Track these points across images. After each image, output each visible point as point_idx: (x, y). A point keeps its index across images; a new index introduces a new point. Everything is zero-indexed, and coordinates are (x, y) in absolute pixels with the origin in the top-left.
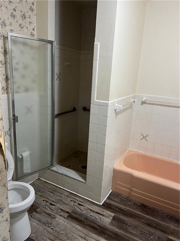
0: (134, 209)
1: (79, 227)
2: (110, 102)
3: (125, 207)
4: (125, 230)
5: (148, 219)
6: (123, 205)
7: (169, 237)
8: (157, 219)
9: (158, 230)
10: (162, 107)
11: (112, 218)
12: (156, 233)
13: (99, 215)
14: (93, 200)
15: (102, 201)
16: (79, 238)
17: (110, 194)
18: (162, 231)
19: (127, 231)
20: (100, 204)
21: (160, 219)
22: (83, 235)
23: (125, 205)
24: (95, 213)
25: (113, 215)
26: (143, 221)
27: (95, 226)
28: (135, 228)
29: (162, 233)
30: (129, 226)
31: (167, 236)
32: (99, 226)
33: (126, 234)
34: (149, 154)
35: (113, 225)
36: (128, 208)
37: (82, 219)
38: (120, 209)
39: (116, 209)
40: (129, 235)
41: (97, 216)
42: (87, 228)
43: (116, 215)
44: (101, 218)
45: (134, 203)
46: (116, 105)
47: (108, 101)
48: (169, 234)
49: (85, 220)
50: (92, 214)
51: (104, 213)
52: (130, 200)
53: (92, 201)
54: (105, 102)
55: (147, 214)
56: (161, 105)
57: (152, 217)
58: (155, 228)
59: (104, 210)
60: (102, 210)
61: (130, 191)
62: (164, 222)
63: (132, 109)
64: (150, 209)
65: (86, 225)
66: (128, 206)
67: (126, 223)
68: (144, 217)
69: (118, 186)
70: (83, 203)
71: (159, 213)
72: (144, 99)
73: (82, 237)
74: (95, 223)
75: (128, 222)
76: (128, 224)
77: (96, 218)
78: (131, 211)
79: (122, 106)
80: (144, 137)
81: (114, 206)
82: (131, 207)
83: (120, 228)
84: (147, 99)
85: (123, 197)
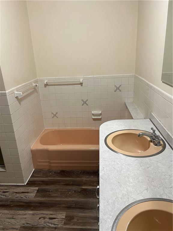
0: (54, 177)
1: (6, 211)
2: (7, 92)
3: (47, 179)
4: (48, 196)
5: (66, 181)
6: (45, 178)
7: (83, 187)
8: (73, 178)
9: (75, 186)
10: (68, 86)
11: (36, 191)
12: (73, 188)
13: (24, 194)
14: (17, 183)
15: (26, 181)
16: (7, 219)
17: (33, 173)
18: (77, 185)
19: (50, 196)
20: (24, 184)
21: (75, 177)
22: (10, 216)
23: (47, 177)
24: (20, 193)
25: (37, 188)
26: (63, 183)
27: (21, 204)
28: (57, 191)
29: (77, 187)
30: (51, 192)
31: (81, 187)
32: (25, 202)
33: (49, 199)
34: (62, 128)
35: (37, 197)
36: (50, 178)
37: (8, 203)
38: (43, 181)
39: (40, 183)
40: (52, 199)
41: (22, 195)
42: (14, 209)
43: (39, 188)
44: (26, 195)
45: (55, 172)
46: (16, 92)
47: (5, 91)
48: (82, 185)
49: (12, 203)
50: (18, 195)
51: (29, 191)
52: (51, 171)
53: (16, 185)
54: (2, 92)
55: (66, 177)
56: (67, 85)
57: (69, 177)
58: (73, 185)
59: (29, 188)
60: (27, 188)
61: (50, 164)
62: (79, 178)
63: (37, 93)
64: (68, 172)
65: (13, 206)
66: (50, 176)
67: (49, 190)
68: (63, 180)
69: (39, 164)
70: (8, 189)
71: (75, 173)
72: (45, 82)
73: (10, 218)
74: (21, 202)
75: (50, 189)
76: (50, 191)
77: (22, 197)
78: (52, 179)
79: (21, 93)
80: (55, 115)
81: (37, 181)
82: (52, 177)
83: (45, 196)
84: (49, 81)
85: (45, 171)
